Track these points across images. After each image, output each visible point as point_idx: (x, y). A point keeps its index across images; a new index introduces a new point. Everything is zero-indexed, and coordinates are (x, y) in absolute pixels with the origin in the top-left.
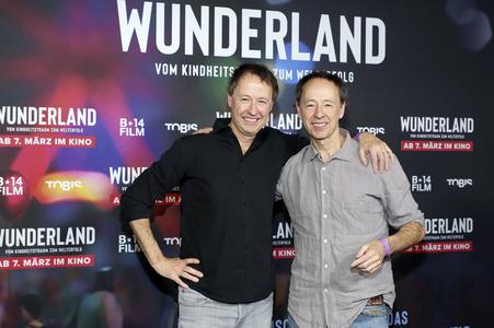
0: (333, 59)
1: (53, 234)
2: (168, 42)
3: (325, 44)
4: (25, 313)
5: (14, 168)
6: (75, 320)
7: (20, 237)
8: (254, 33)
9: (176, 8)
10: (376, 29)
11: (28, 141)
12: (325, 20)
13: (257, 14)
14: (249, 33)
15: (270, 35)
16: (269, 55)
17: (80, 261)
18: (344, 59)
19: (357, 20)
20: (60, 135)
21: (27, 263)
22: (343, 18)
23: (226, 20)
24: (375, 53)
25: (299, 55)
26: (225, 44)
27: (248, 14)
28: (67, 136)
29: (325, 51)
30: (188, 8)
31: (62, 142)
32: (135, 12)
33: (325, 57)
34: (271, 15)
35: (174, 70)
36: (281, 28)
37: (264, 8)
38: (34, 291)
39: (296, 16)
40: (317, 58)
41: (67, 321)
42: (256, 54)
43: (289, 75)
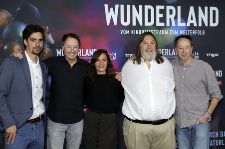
0: (195, 25)
2: (125, 21)
3: (192, 19)
8: (161, 15)
9: (128, 7)
10: (214, 12)
12: (192, 9)
13: (162, 7)
14: (159, 15)
15: (168, 16)
16: (168, 24)
18: (200, 25)
19: (206, 8)
22: (200, 8)
23: (149, 10)
24: (214, 22)
25: (181, 24)
26: (149, 21)
27: (159, 7)
29: (192, 22)
30: (134, 6)
32: (112, 9)
33: (192, 24)
34: (168, 8)
35: (128, 32)
36: (173, 13)
37: (166, 5)
39: (179, 8)
40: (188, 25)
42: (162, 24)
43: (177, 33)
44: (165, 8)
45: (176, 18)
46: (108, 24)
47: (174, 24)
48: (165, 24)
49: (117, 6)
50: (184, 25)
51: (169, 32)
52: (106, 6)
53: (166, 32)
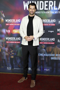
1: (14, 38)
4: (11, 49)
5: (9, 28)
6: (18, 51)
7: (10, 38)
11: (10, 24)
17: (18, 42)
20: (15, 24)
21: (11, 42)
28: (16, 24)
30: (35, 2)
32: (26, 3)
36: (52, 4)
37: (49, 0)
38: (12, 46)
41: (17, 51)
42: (47, 9)
43: (53, 12)
44: (49, 2)
45: (53, 6)
46: (25, 9)
47: (52, 9)
48: (48, 9)
49: (28, 2)
50: (57, 9)
51: (50, 12)
52: (24, 2)
53: (49, 12)
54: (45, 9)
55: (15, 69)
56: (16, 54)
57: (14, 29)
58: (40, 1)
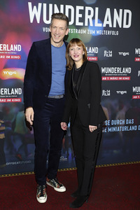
0: (111, 26)
1: (6, 91)
2: (48, 19)
3: (108, 20)
6: (15, 120)
8: (81, 16)
9: (51, 5)
10: (128, 14)
12: (108, 10)
13: (82, 8)
14: (79, 16)
15: (87, 16)
16: (86, 24)
17: (16, 100)
18: (115, 26)
19: (121, 10)
20: (8, 55)
22: (115, 10)
23: (70, 10)
24: (127, 24)
25: (98, 24)
27: (78, 8)
28: (11, 55)
29: (108, 23)
30: (55, 5)
31: (9, 57)
32: (35, 7)
33: (107, 25)
34: (87, 9)
36: (91, 13)
37: (85, 5)
39: (97, 9)
40: (104, 26)
42: (81, 24)
43: (94, 32)
44: (85, 8)
45: (94, 18)
46: (32, 22)
47: (91, 24)
48: (84, 24)
49: (40, 5)
50: (100, 25)
51: (87, 32)
52: (30, 4)
53: (85, 32)
54: (78, 23)
55: (8, 164)
56: (10, 129)
57: (6, 67)
58: (66, 6)
